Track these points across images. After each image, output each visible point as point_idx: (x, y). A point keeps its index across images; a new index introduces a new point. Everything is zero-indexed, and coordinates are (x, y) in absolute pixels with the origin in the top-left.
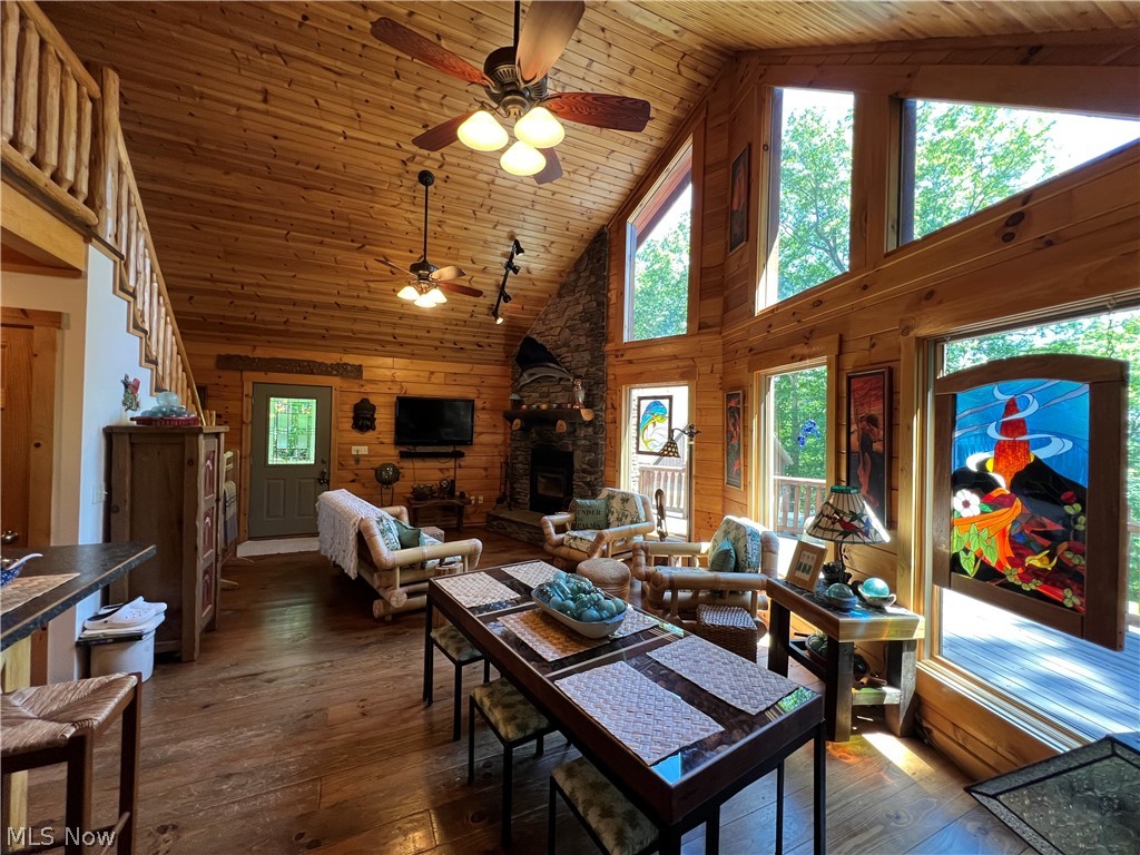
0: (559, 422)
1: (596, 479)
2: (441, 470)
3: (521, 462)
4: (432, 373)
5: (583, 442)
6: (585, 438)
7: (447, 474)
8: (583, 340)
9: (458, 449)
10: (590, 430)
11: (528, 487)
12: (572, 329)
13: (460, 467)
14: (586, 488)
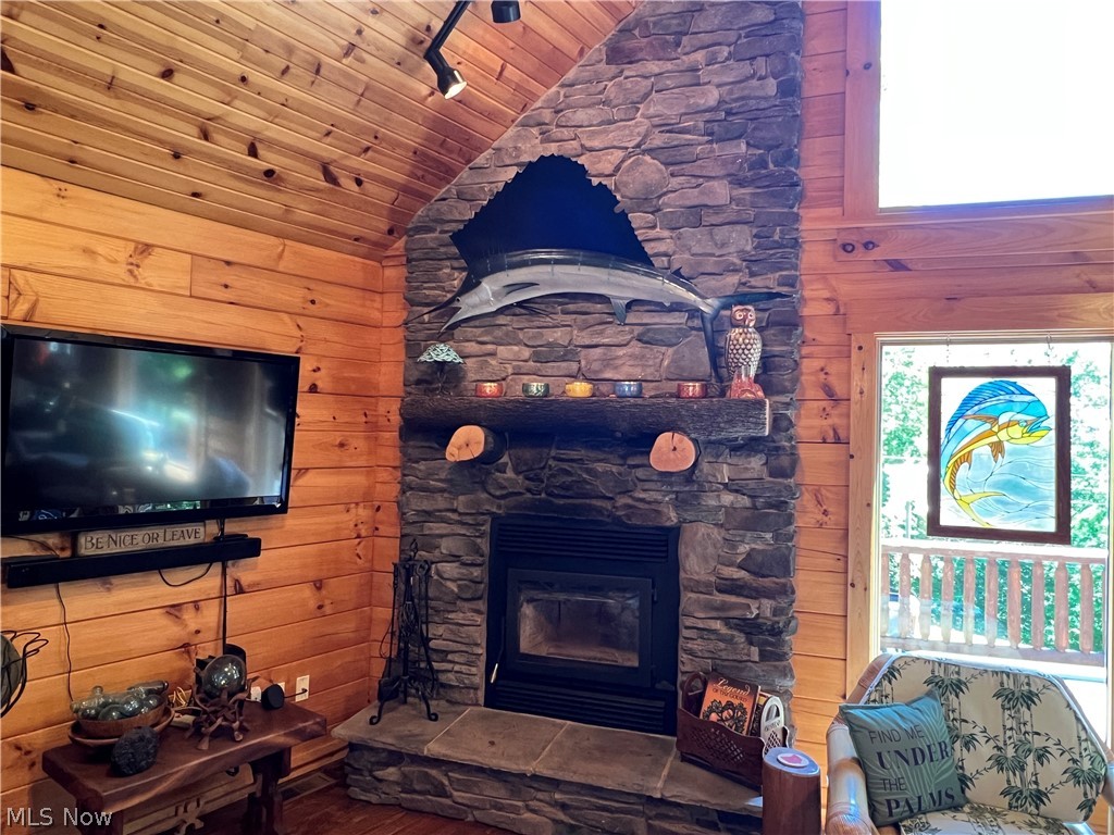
0: (663, 440)
1: (776, 612)
2: (174, 610)
3: (454, 558)
4: (145, 249)
5: (728, 498)
6: (732, 487)
7: (192, 620)
8: (721, 191)
9: (233, 527)
10: (756, 464)
11: (480, 634)
12: (673, 159)
13: (239, 590)
14: (740, 638)
